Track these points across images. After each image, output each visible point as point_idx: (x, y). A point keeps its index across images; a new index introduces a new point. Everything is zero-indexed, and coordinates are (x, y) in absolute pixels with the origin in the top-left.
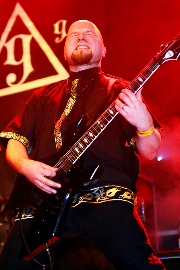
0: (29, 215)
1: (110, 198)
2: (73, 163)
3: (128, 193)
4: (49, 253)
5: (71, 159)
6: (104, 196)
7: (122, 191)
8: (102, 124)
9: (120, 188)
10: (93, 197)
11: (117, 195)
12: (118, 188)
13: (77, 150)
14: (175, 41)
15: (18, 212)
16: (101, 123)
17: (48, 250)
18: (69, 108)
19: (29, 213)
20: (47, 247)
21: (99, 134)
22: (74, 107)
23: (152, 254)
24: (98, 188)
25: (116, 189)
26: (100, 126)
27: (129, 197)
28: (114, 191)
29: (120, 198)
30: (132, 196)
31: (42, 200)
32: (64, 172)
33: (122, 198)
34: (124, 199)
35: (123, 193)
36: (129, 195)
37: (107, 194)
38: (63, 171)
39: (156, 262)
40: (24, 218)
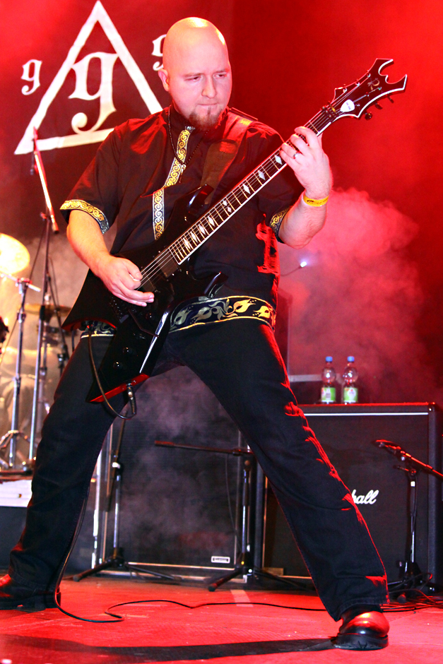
0: (107, 332)
1: (240, 314)
2: (180, 264)
3: (265, 308)
4: (132, 398)
5: (176, 256)
6: (230, 310)
7: (257, 306)
8: (230, 207)
9: (254, 300)
10: (212, 313)
11: (250, 311)
12: (252, 300)
13: (187, 243)
14: (358, 85)
15: (88, 327)
16: (228, 204)
17: (130, 393)
18: (174, 177)
19: (106, 328)
20: (129, 388)
21: (225, 222)
22: (182, 177)
23: (292, 403)
24: (221, 299)
25: (248, 301)
26: (227, 210)
27: (267, 315)
28: (245, 305)
29: (255, 316)
30: (271, 314)
31: (127, 316)
32: (164, 276)
33: (257, 316)
34: (261, 317)
35: (259, 309)
36: (267, 312)
37: (235, 307)
38: (163, 274)
39: (296, 415)
40: (98, 335)
